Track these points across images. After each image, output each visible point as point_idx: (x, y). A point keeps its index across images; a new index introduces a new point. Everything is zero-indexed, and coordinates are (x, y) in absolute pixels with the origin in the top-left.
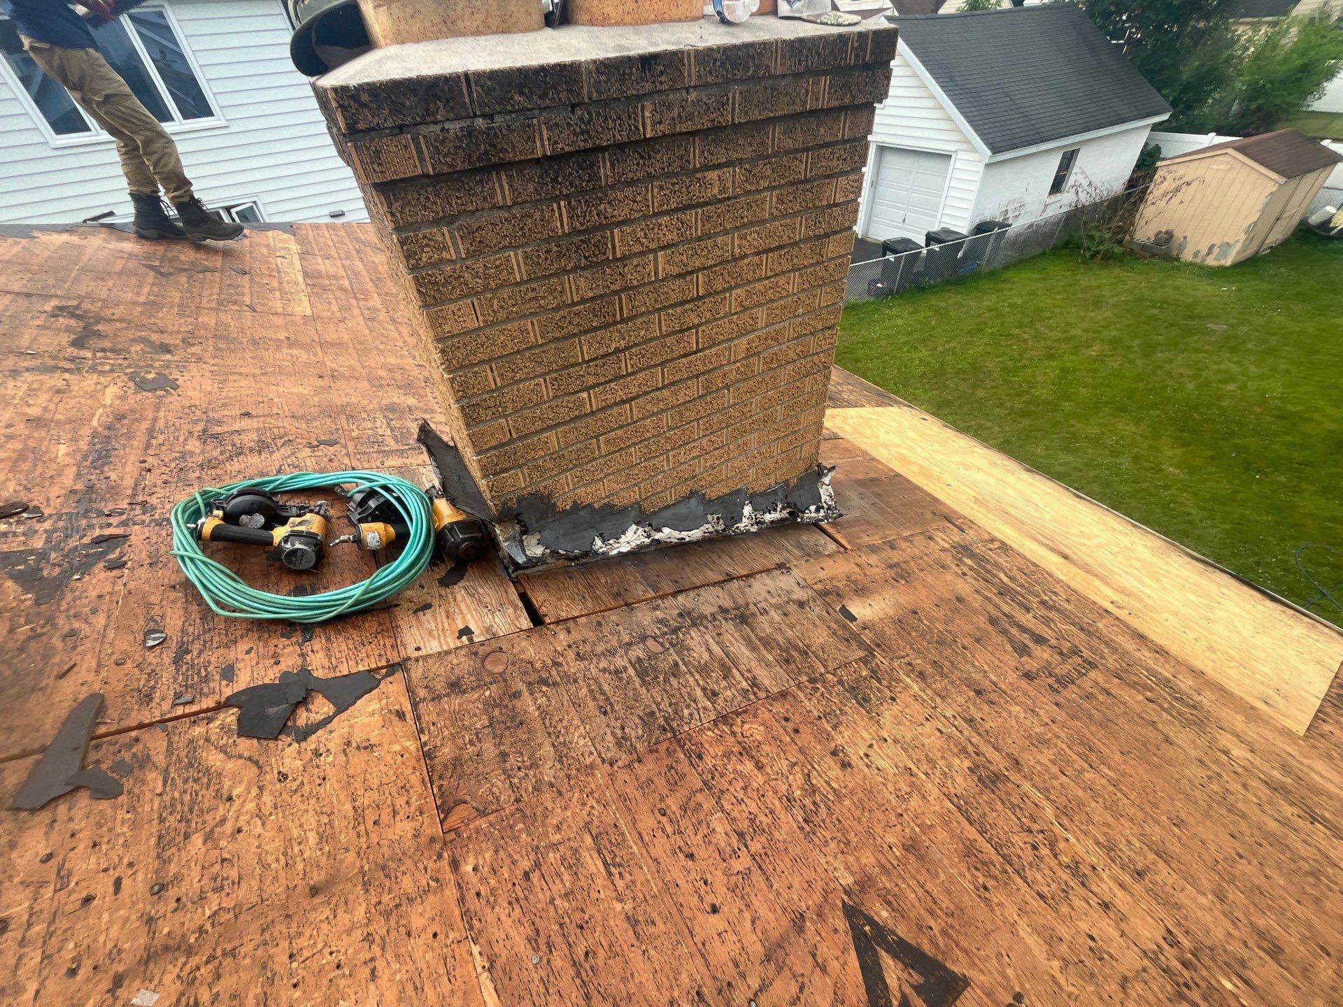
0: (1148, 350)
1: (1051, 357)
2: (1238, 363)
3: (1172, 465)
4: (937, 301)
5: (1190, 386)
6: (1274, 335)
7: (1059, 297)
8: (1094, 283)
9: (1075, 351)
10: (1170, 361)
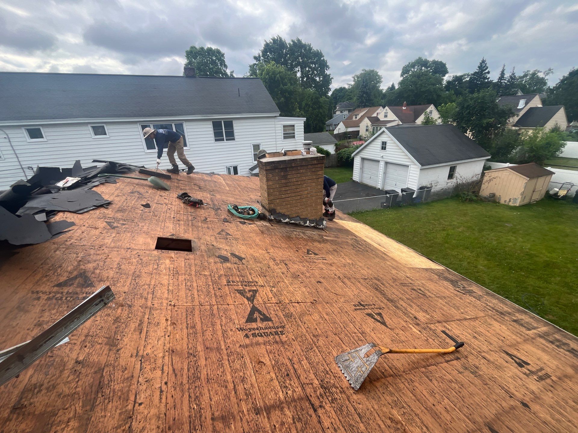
0: (481, 230)
1: (444, 230)
2: (515, 237)
3: (481, 266)
4: (405, 210)
5: (495, 243)
6: (531, 229)
7: (451, 212)
8: (465, 208)
9: (454, 229)
10: (489, 235)
